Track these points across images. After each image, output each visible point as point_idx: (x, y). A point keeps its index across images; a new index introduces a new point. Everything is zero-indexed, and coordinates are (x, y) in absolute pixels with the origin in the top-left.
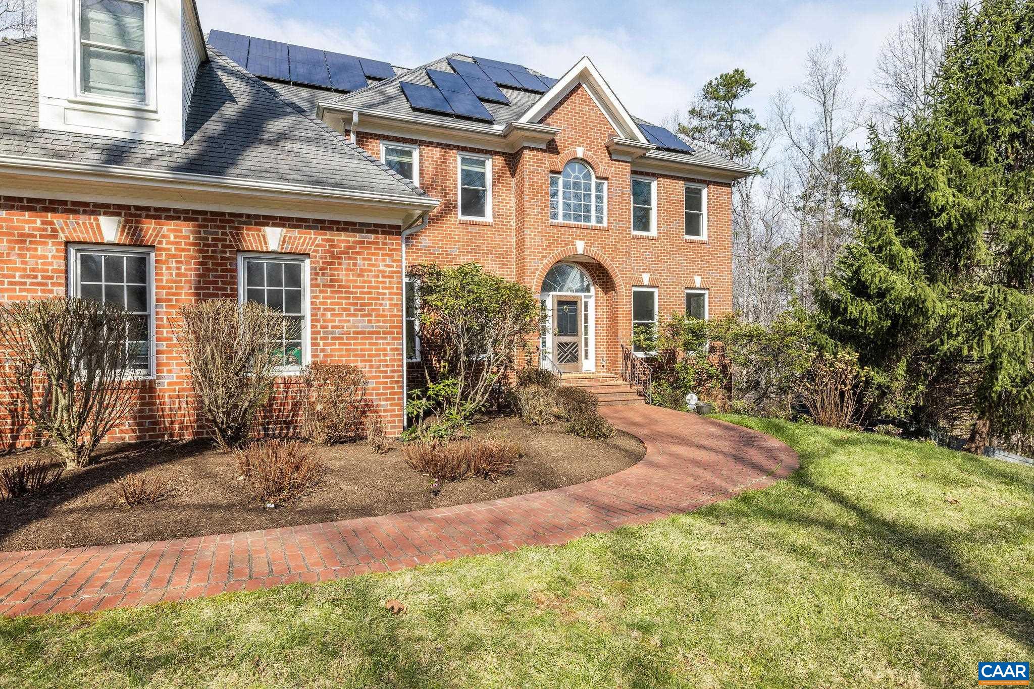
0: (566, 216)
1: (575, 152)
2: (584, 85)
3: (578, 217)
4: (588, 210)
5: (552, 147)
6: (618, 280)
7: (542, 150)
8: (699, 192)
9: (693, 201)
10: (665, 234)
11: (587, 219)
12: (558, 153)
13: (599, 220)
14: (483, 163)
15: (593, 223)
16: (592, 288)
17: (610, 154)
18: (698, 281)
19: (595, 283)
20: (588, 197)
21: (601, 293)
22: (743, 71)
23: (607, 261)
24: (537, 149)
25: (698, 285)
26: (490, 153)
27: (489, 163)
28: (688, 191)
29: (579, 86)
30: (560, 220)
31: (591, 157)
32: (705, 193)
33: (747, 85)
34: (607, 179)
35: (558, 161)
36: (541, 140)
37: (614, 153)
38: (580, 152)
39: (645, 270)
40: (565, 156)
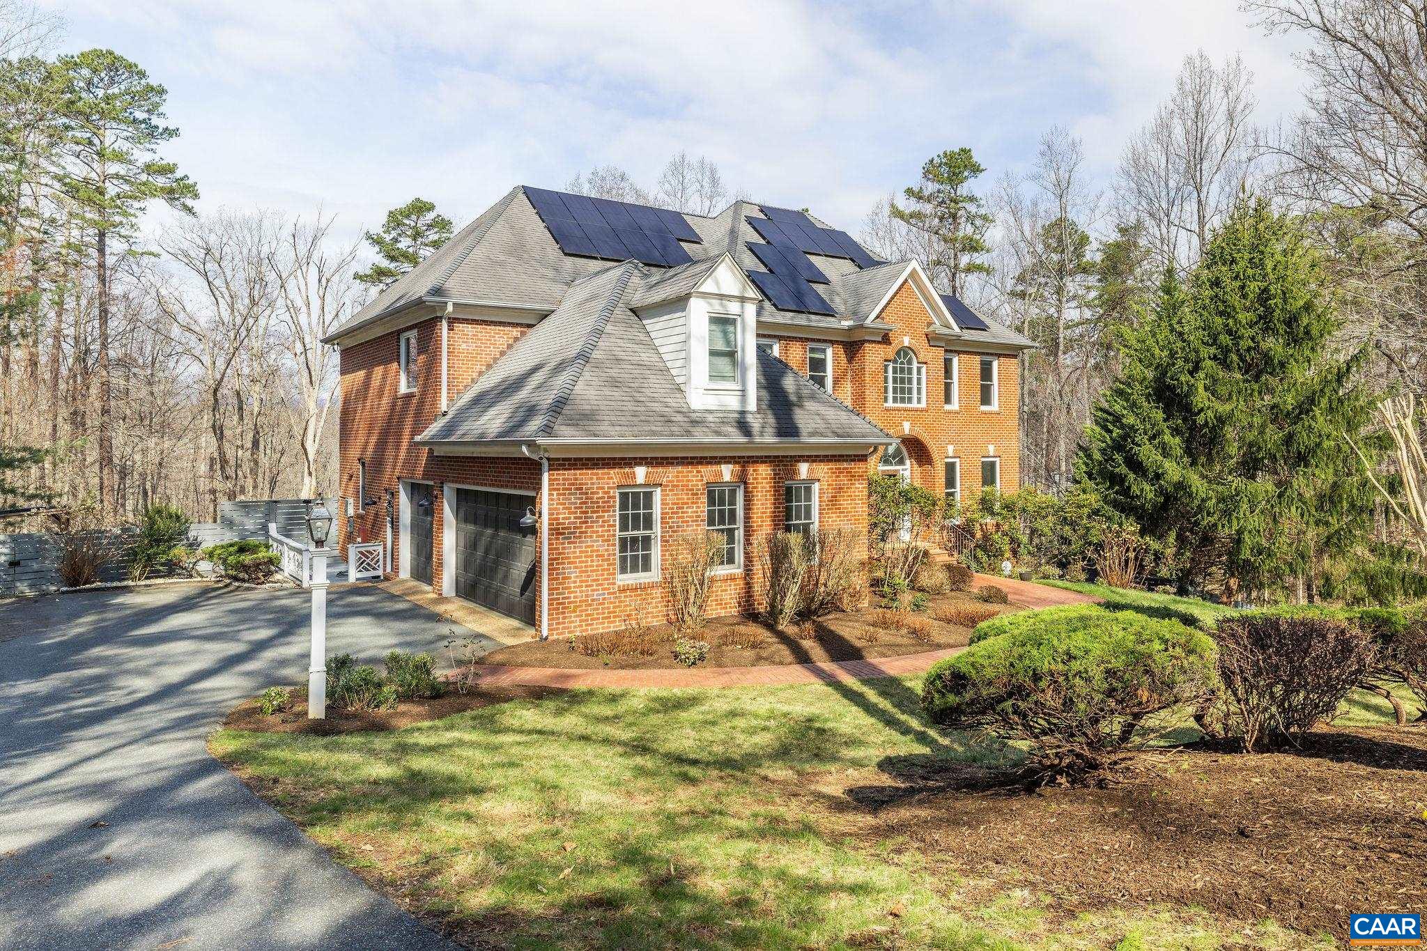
0: (895, 400)
1: (903, 341)
2: (909, 279)
3: (903, 400)
4: (910, 391)
5: (886, 340)
6: (935, 456)
7: (879, 342)
8: (990, 363)
9: (986, 373)
10: (965, 408)
11: (910, 400)
12: (890, 344)
13: (919, 401)
14: (824, 351)
15: (914, 405)
16: (908, 462)
17: (928, 340)
18: (991, 449)
19: (910, 457)
20: (910, 381)
21: (916, 466)
22: (970, 150)
23: (925, 438)
24: (874, 342)
25: (991, 454)
26: (832, 342)
27: (829, 352)
28: (983, 363)
29: (906, 281)
30: (890, 404)
31: (914, 344)
32: (995, 364)
33: (976, 170)
34: (926, 363)
35: (890, 351)
36: (879, 333)
37: (932, 339)
38: (906, 341)
39: (950, 443)
40: (895, 345)
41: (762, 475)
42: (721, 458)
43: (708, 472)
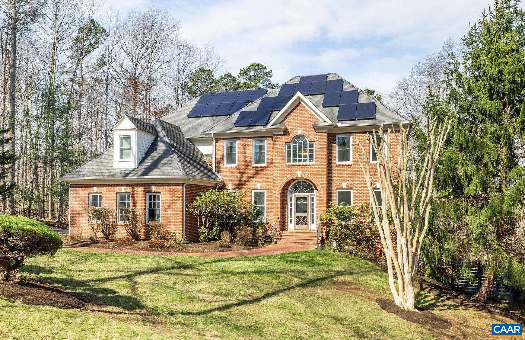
0: (295, 161)
1: (297, 133)
2: (302, 103)
3: (300, 161)
4: (305, 156)
5: (286, 132)
6: (319, 188)
7: (281, 135)
10: (356, 162)
11: (305, 161)
12: (289, 134)
14: (263, 142)
15: (308, 163)
17: (315, 130)
18: (378, 185)
20: (305, 151)
23: (313, 179)
24: (278, 135)
25: (378, 187)
26: (266, 137)
27: (265, 142)
29: (300, 103)
30: (292, 163)
31: (305, 133)
34: (314, 142)
35: (288, 138)
36: (280, 131)
37: (317, 129)
38: (299, 132)
39: (344, 181)
40: (292, 135)
41: (140, 190)
42: (121, 184)
43: (117, 189)
